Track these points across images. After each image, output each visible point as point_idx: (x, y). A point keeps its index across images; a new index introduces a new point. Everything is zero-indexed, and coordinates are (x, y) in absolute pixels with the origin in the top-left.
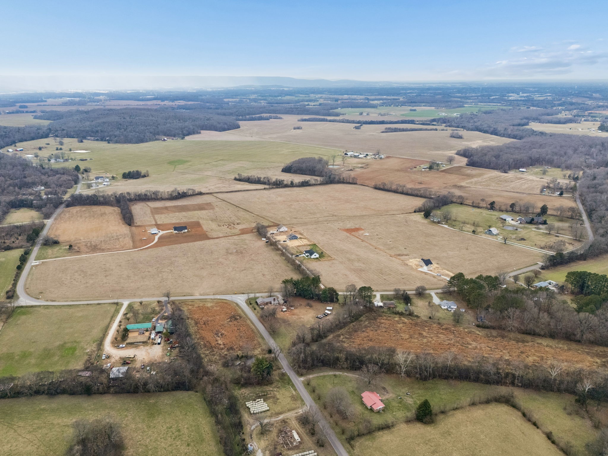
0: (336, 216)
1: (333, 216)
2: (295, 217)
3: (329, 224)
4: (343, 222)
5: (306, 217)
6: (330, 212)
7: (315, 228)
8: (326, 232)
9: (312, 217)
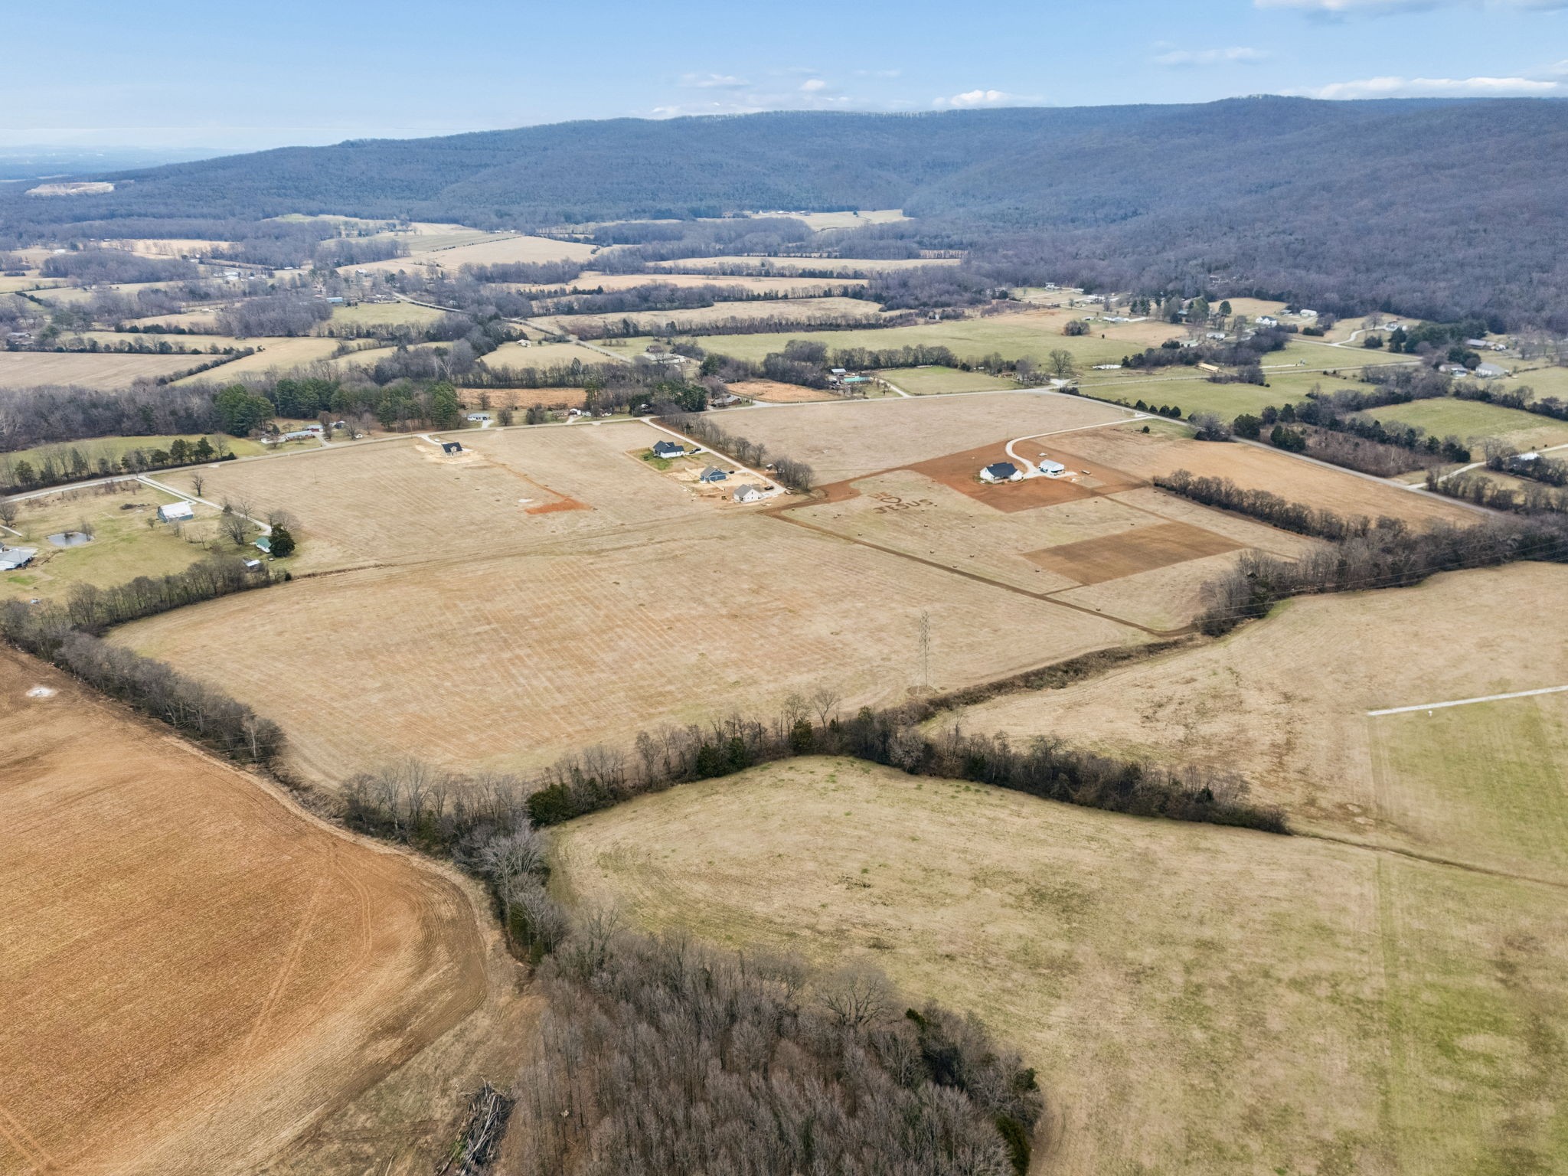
0: (589, 553)
1: (599, 553)
2: (725, 543)
3: (620, 522)
4: (574, 532)
5: (688, 542)
6: (606, 565)
7: (659, 508)
8: (631, 500)
9: (672, 545)
